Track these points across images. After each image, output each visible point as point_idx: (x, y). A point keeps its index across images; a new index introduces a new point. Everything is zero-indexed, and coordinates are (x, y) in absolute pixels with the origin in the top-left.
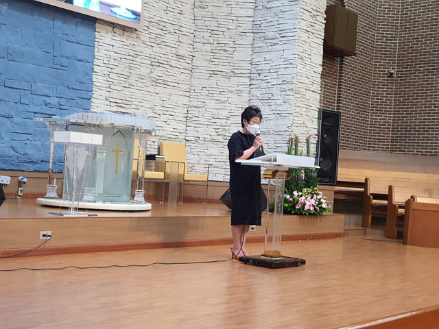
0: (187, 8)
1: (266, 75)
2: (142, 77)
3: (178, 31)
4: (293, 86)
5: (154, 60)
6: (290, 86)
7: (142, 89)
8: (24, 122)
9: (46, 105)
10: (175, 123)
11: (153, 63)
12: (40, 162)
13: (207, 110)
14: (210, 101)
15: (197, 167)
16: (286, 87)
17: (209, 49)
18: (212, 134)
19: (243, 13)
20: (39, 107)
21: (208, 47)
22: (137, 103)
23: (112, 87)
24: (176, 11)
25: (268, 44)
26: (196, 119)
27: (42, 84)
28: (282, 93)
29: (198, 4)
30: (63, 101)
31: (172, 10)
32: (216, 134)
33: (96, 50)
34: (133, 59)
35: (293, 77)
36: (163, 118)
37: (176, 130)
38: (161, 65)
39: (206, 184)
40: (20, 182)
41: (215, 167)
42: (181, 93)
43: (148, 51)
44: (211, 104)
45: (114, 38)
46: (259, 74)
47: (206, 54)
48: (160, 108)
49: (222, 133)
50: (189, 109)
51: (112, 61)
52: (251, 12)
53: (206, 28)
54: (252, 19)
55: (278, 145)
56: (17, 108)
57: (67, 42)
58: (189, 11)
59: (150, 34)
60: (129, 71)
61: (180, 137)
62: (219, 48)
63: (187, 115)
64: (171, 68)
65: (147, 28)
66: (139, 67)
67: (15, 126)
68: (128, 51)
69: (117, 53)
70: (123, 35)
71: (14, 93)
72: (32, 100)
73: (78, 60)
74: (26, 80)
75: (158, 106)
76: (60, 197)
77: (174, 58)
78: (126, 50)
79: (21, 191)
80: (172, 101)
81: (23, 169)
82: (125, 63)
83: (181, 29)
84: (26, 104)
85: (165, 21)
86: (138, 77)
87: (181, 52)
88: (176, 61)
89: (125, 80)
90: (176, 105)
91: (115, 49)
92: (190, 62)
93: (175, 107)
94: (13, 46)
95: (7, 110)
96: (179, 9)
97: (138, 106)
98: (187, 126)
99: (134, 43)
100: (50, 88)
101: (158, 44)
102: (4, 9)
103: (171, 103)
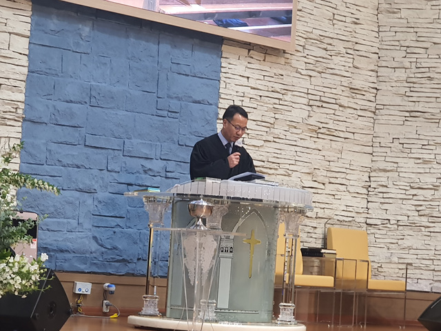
0: (366, 15)
2: (294, 124)
3: (353, 49)
5: (313, 97)
7: (294, 143)
8: (113, 200)
9: (145, 172)
10: (349, 197)
11: (311, 102)
12: (136, 261)
13: (401, 174)
14: (405, 160)
15: (386, 268)
17: (404, 76)
18: (409, 213)
20: (136, 175)
21: (401, 74)
22: (287, 166)
23: (247, 141)
24: (348, 20)
26: (384, 190)
27: (140, 141)
30: (171, 166)
31: (343, 19)
32: (416, 214)
33: (222, 85)
34: (280, 96)
36: (330, 188)
37: (351, 209)
38: (324, 105)
40: (105, 291)
41: (416, 268)
43: (304, 84)
44: (408, 165)
45: (249, 66)
47: (398, 84)
48: (325, 173)
49: (427, 212)
50: (372, 174)
51: (247, 102)
53: (397, 43)
56: (102, 178)
57: (179, 75)
58: (369, 19)
59: (307, 57)
60: (273, 115)
61: (357, 220)
62: (420, 75)
63: (369, 184)
64: (341, 109)
65: (302, 48)
66: (290, 109)
67: (99, 206)
68: (271, 84)
69: (254, 89)
70: (264, 60)
71: (99, 157)
72: (124, 165)
73: (195, 102)
74: (117, 135)
75: (321, 170)
76: (163, 314)
77: (344, 94)
78: (268, 84)
79: (107, 306)
80: (343, 161)
81: (110, 271)
82: (267, 103)
83: (357, 47)
84: (116, 172)
85: (330, 36)
86: (289, 125)
87: (358, 83)
88: (348, 97)
89: (267, 130)
90: (351, 168)
91: (252, 83)
92: (373, 99)
93: (348, 171)
94: (98, 86)
95: (88, 182)
96: (353, 16)
97: (288, 171)
98: (368, 202)
99: (281, 72)
100: (151, 145)
101: (320, 73)
102: (86, 30)
103: (341, 165)
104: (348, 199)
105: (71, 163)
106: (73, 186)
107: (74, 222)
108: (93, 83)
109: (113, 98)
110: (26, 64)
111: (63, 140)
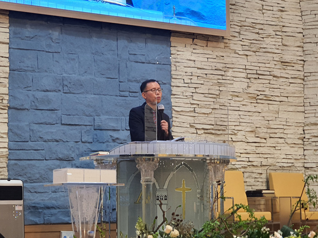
0: (290, 4)
2: (236, 94)
3: (281, 31)
5: (250, 72)
7: (238, 109)
9: (114, 141)
10: (287, 147)
11: (249, 76)
12: (111, 211)
20: (105, 144)
22: (233, 127)
23: (197, 110)
24: (275, 9)
26: (316, 139)
27: (107, 117)
31: (271, 8)
33: (173, 68)
34: (223, 73)
36: (270, 142)
37: (290, 157)
38: (260, 77)
42: (291, 109)
43: (243, 61)
45: (194, 51)
48: (265, 130)
50: (305, 128)
51: (195, 80)
53: (317, 23)
56: (78, 149)
57: (136, 64)
58: (293, 6)
59: (243, 40)
60: (218, 88)
61: (296, 165)
63: (304, 136)
64: (275, 79)
65: (238, 34)
66: (232, 82)
68: (215, 64)
69: (201, 69)
70: (207, 46)
71: (74, 132)
72: (95, 137)
74: (87, 113)
75: (262, 128)
77: (277, 67)
78: (212, 64)
80: (280, 120)
82: (212, 79)
83: (285, 29)
84: (89, 143)
85: (260, 23)
86: (231, 95)
87: (287, 58)
88: (280, 69)
89: (215, 100)
90: (287, 124)
91: (198, 64)
92: (301, 69)
93: (285, 127)
94: (69, 77)
95: (66, 152)
96: (279, 5)
97: (234, 131)
98: (304, 150)
99: (222, 54)
100: (117, 120)
101: (255, 52)
102: (56, 34)
103: (279, 123)
104: (287, 149)
105: (51, 138)
106: (54, 156)
108: (64, 75)
109: (82, 85)
110: (8, 65)
111: (43, 121)
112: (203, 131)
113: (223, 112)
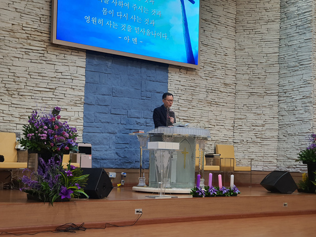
0: (230, 52)
1: (290, 93)
2: (200, 100)
3: (225, 66)
4: (311, 100)
5: (208, 88)
6: (309, 100)
7: (201, 109)
8: (124, 136)
9: (137, 124)
10: (225, 131)
11: (208, 91)
12: (134, 162)
13: (248, 120)
14: (249, 114)
15: (243, 161)
16: (306, 100)
17: (247, 78)
18: (252, 137)
19: (271, 50)
20: (133, 126)
22: (198, 119)
23: (180, 108)
24: (222, 54)
25: (291, 71)
26: (241, 127)
27: (134, 110)
28: (303, 105)
29: (238, 47)
30: (148, 121)
31: (220, 54)
32: (255, 137)
33: (169, 85)
34: (194, 89)
35: (311, 93)
36: (217, 128)
37: (226, 136)
38: (213, 91)
39: (250, 173)
40: (122, 176)
41: (256, 161)
42: (228, 110)
43: (203, 83)
44: (251, 116)
45: (180, 76)
46: (285, 93)
47: (245, 81)
48: (215, 121)
49: (260, 136)
50: (235, 121)
51: (180, 92)
52: (276, 50)
53: (244, 63)
54: (278, 54)
55: (303, 143)
56: (119, 127)
59: (205, 71)
60: (191, 97)
62: (254, 77)
63: (234, 125)
64: (221, 93)
65: (203, 67)
66: (199, 94)
67: (118, 139)
68: (190, 83)
69: (183, 86)
70: (187, 73)
71: (117, 118)
72: (128, 121)
73: (158, 93)
74: (124, 108)
75: (213, 120)
76: (148, 185)
77: (222, 86)
78: (189, 83)
79: (123, 182)
80: (222, 115)
81: (124, 167)
82: (188, 92)
83: (227, 66)
84: (124, 124)
85: (214, 61)
86: (198, 101)
87: (227, 82)
88: (224, 88)
89: (189, 103)
90: (226, 118)
91: (182, 83)
92: (234, 88)
93: (225, 120)
94: (115, 87)
95: (113, 129)
96: (224, 52)
97: (199, 121)
100: (139, 112)
101: (211, 78)
102: (109, 63)
103: (222, 117)
104: (225, 132)
105: (105, 121)
106: (107, 131)
107: (108, 147)
108: (113, 86)
109: (122, 92)
110: (85, 80)
111: (101, 111)
112: (183, 120)
113: (194, 110)
